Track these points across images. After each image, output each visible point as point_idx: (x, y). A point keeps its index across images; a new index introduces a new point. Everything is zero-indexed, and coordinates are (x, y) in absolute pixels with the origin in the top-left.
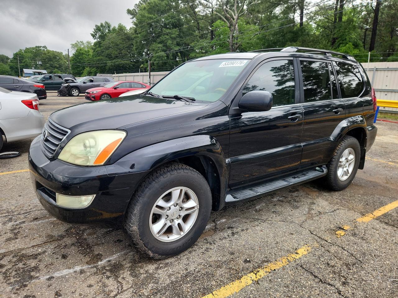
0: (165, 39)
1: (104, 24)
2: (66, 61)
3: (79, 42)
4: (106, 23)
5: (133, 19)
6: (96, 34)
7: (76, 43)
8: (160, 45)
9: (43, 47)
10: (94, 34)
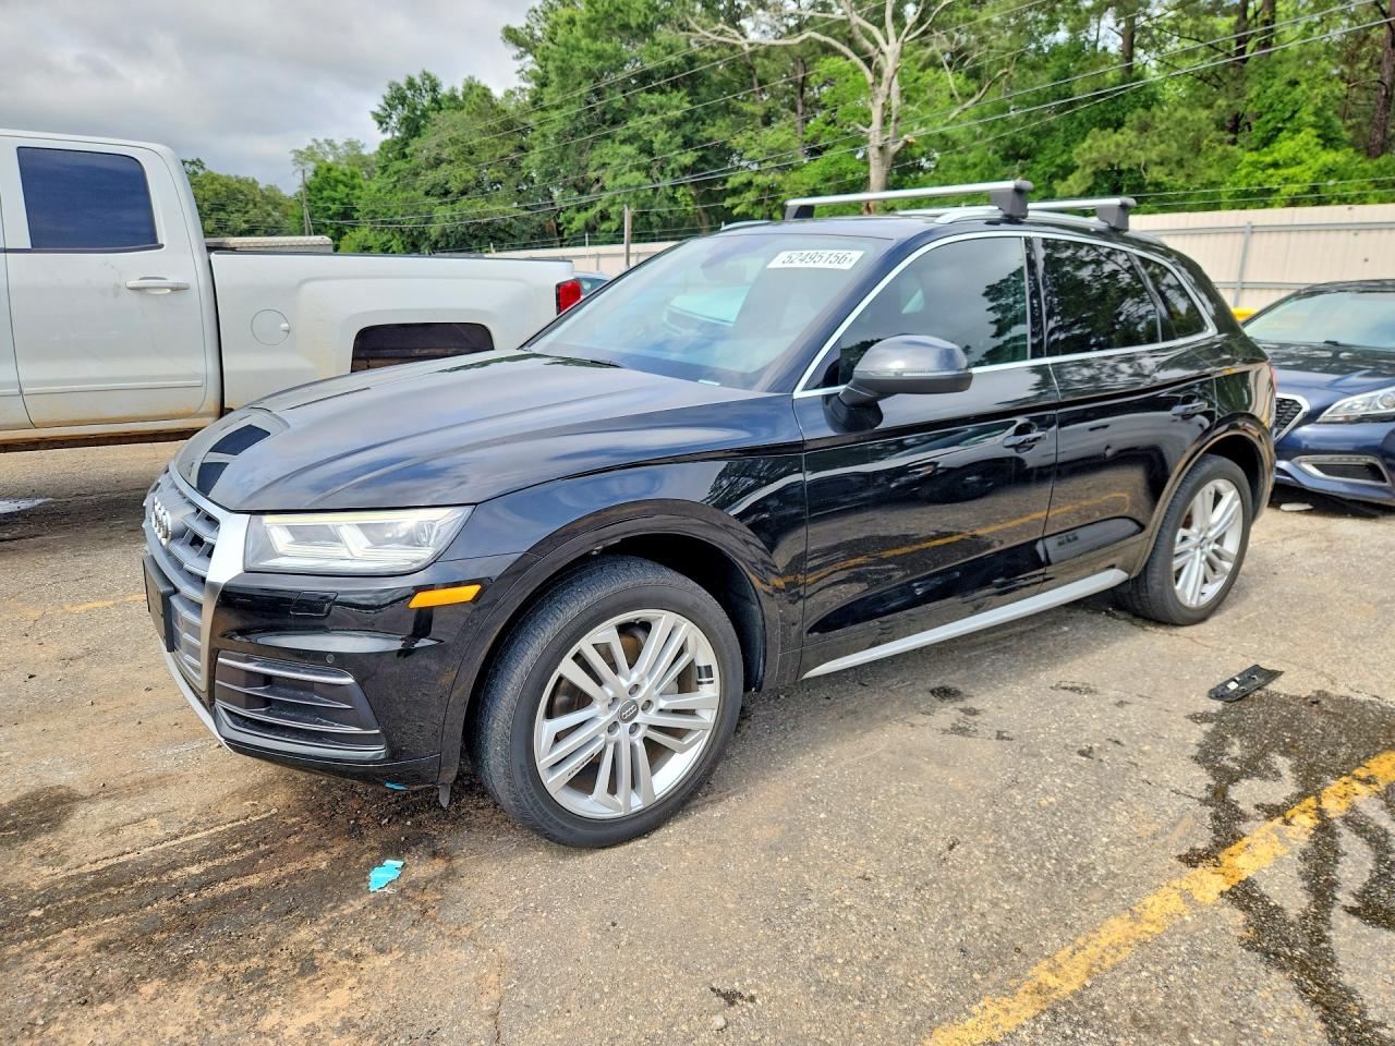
0: (646, 127)
1: (418, 81)
2: (269, 208)
3: (319, 145)
4: (426, 76)
5: (522, 62)
6: (390, 116)
7: (309, 148)
8: (628, 149)
9: (193, 163)
10: (381, 113)
